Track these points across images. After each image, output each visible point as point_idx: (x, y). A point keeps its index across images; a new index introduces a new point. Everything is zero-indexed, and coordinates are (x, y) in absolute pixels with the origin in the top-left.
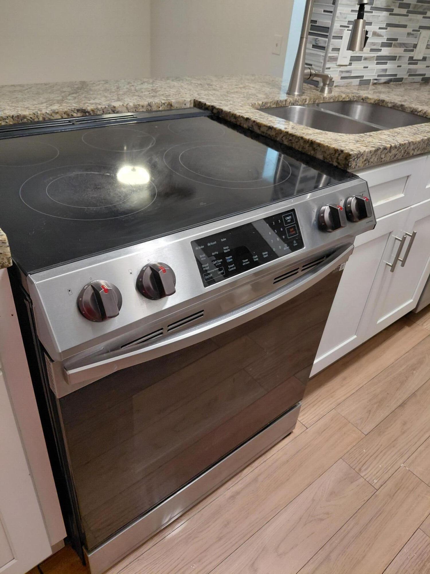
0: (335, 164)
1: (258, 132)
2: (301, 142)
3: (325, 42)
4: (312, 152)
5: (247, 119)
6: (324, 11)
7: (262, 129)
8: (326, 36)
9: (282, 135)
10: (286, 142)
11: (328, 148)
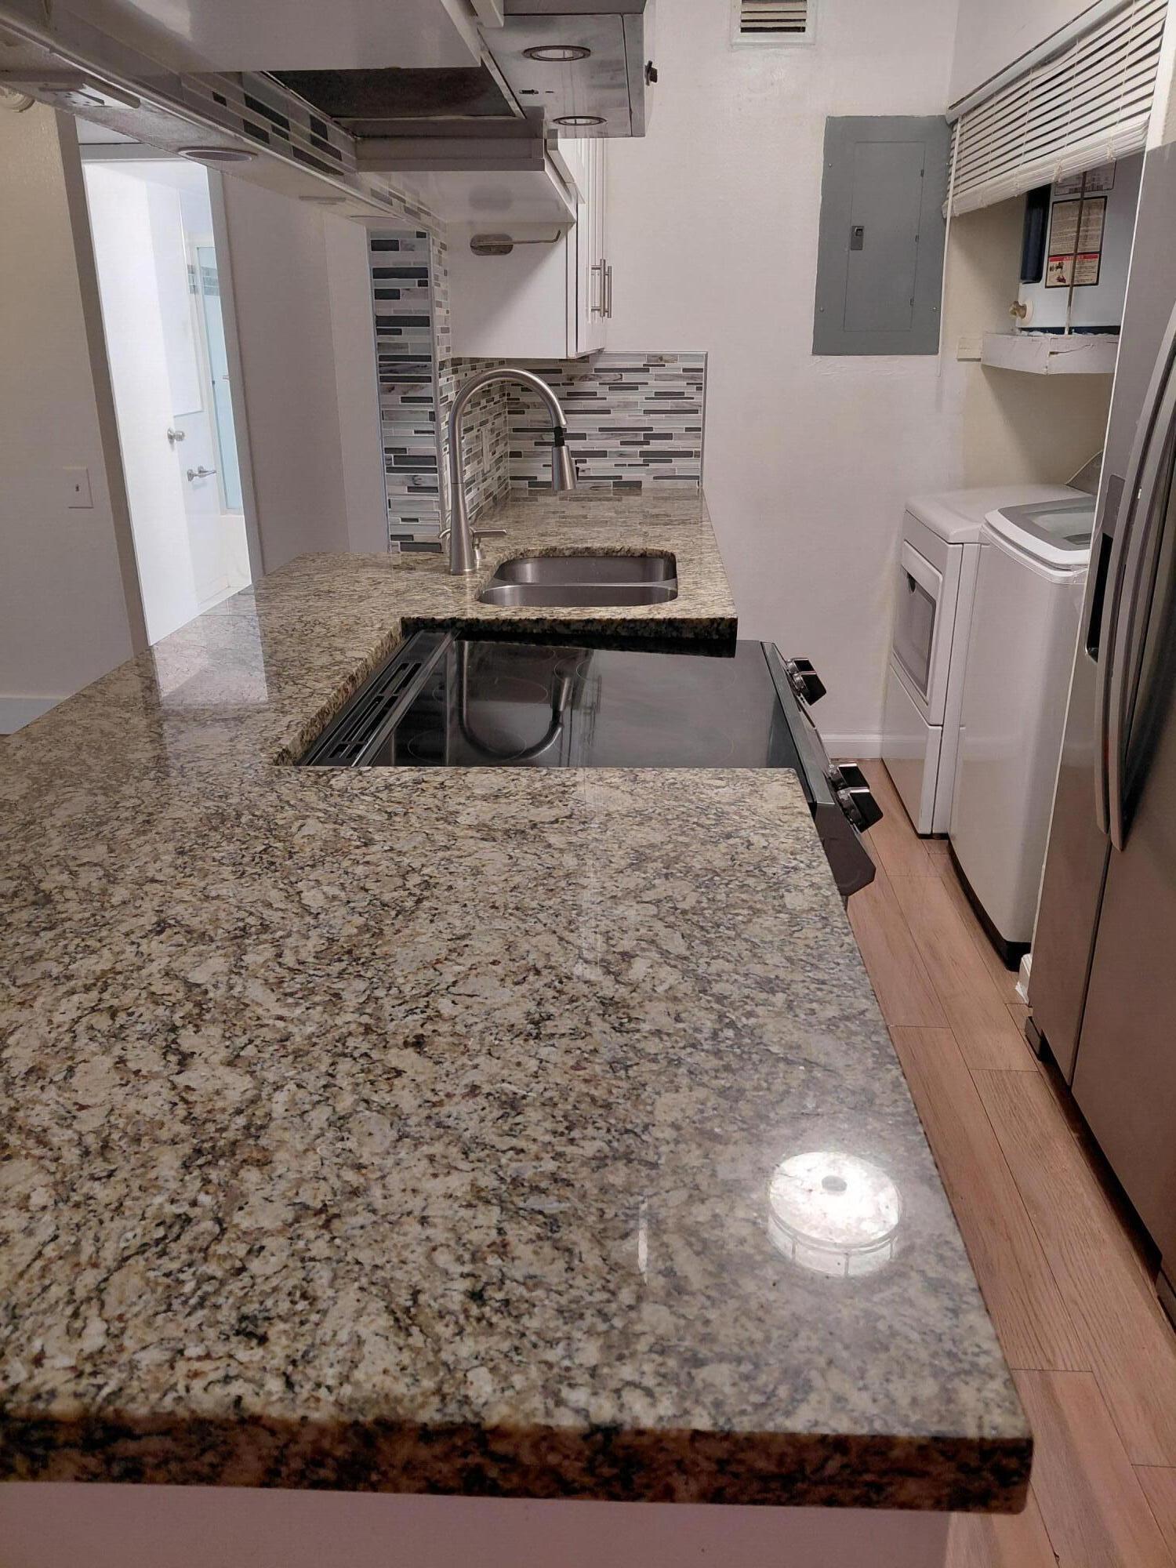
0: (716, 637)
1: (566, 632)
2: (653, 625)
3: (435, 479)
4: (675, 634)
5: (538, 621)
6: (416, 432)
7: (573, 627)
8: (435, 470)
9: (615, 625)
10: (624, 633)
11: (700, 621)
